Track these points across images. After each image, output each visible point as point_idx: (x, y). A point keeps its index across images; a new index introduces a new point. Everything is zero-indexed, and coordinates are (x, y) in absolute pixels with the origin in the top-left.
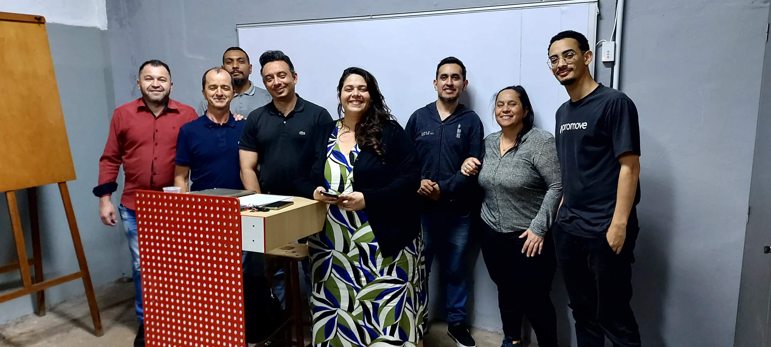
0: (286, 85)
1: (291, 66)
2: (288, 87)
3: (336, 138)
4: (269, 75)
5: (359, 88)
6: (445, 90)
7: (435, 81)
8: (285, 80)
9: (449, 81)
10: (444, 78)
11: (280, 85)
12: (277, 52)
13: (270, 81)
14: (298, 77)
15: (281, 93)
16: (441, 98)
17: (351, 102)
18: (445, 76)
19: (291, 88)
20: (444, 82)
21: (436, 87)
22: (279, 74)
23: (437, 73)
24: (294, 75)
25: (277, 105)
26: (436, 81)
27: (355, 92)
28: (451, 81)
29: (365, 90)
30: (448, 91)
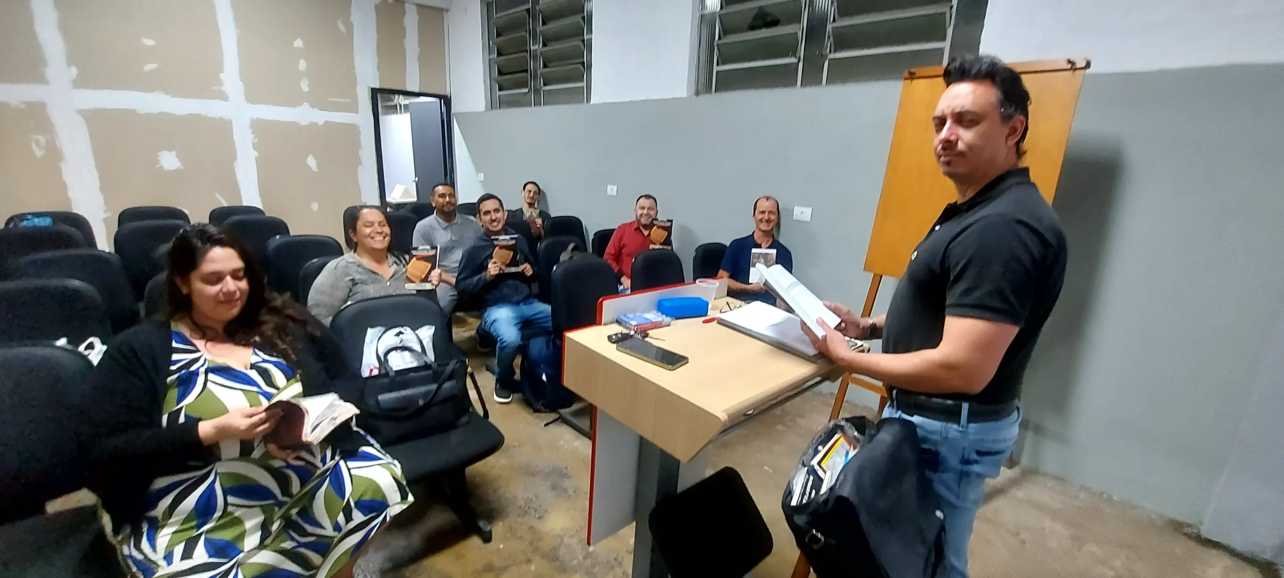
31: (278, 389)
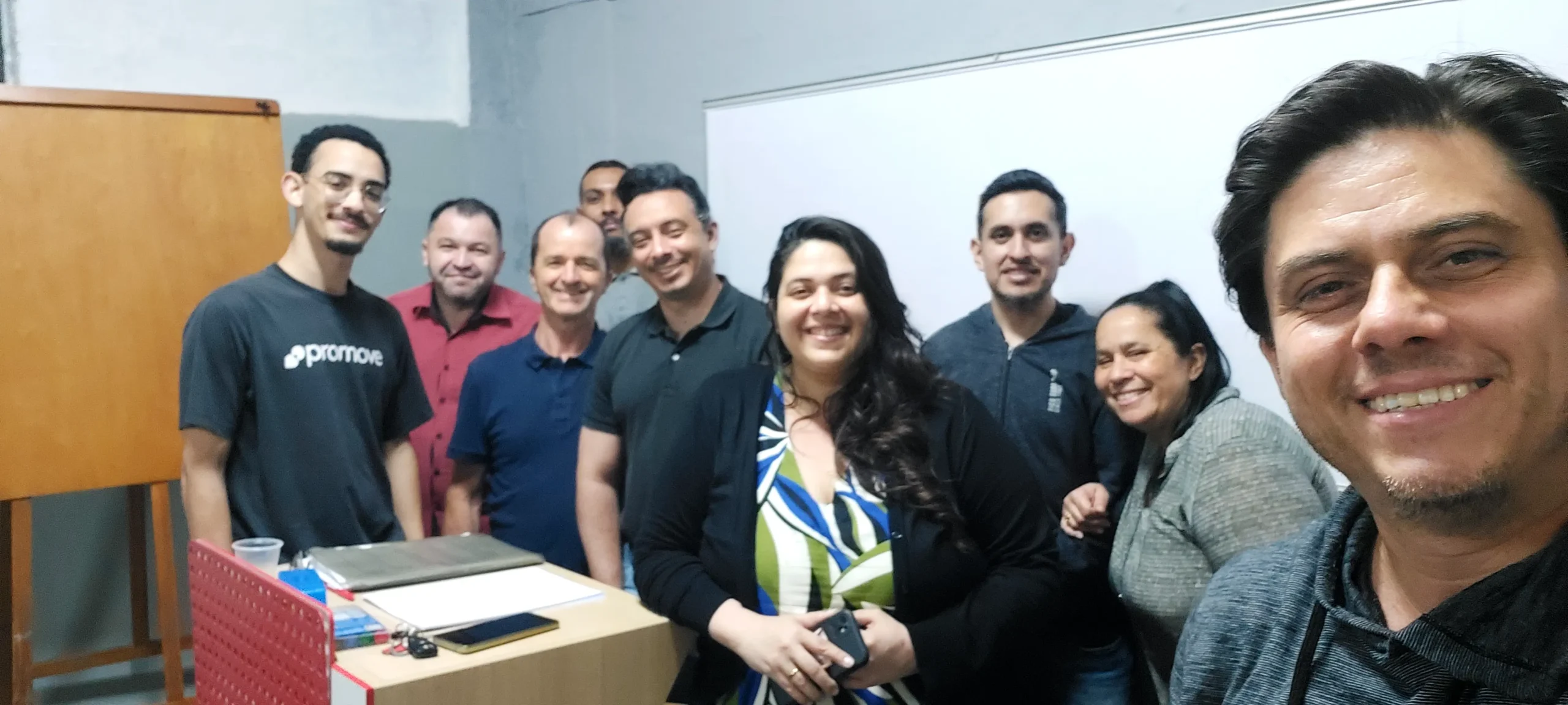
0: (686, 256)
1: (701, 204)
2: (691, 262)
3: (783, 430)
4: (639, 232)
5: (835, 284)
6: (1006, 272)
7: (973, 243)
8: (683, 242)
9: (1016, 246)
10: (1002, 236)
11: (667, 257)
12: (660, 167)
13: (642, 247)
14: (722, 232)
15: (672, 279)
16: (998, 295)
17: (809, 331)
18: (1003, 233)
19: (700, 262)
20: (999, 250)
21: (980, 258)
22: (665, 228)
23: (981, 221)
24: (709, 229)
25: (668, 312)
26: (978, 242)
27: (821, 300)
28: (1025, 246)
29: (850, 291)
30: (1019, 277)
31: (859, 552)
